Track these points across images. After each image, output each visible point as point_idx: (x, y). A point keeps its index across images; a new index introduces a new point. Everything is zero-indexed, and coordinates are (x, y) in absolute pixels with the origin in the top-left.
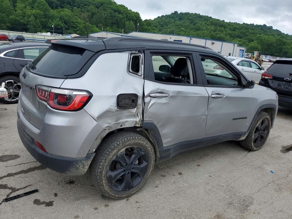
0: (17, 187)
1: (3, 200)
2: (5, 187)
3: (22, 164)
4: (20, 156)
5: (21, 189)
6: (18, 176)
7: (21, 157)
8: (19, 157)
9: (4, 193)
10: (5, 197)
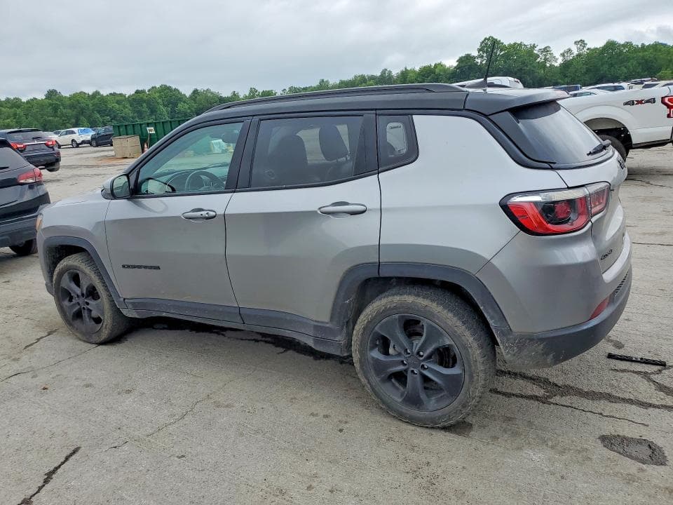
0: (638, 378)
1: (669, 368)
2: (661, 388)
3: (607, 416)
4: (599, 438)
5: (634, 372)
6: (627, 396)
7: (598, 434)
8: (603, 438)
9: (666, 378)
10: (666, 372)
